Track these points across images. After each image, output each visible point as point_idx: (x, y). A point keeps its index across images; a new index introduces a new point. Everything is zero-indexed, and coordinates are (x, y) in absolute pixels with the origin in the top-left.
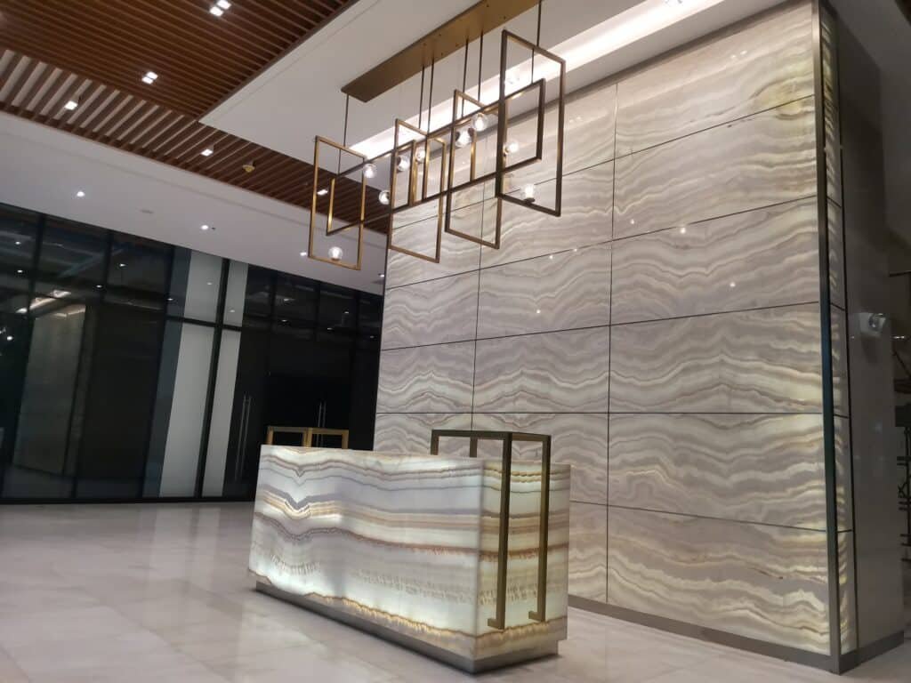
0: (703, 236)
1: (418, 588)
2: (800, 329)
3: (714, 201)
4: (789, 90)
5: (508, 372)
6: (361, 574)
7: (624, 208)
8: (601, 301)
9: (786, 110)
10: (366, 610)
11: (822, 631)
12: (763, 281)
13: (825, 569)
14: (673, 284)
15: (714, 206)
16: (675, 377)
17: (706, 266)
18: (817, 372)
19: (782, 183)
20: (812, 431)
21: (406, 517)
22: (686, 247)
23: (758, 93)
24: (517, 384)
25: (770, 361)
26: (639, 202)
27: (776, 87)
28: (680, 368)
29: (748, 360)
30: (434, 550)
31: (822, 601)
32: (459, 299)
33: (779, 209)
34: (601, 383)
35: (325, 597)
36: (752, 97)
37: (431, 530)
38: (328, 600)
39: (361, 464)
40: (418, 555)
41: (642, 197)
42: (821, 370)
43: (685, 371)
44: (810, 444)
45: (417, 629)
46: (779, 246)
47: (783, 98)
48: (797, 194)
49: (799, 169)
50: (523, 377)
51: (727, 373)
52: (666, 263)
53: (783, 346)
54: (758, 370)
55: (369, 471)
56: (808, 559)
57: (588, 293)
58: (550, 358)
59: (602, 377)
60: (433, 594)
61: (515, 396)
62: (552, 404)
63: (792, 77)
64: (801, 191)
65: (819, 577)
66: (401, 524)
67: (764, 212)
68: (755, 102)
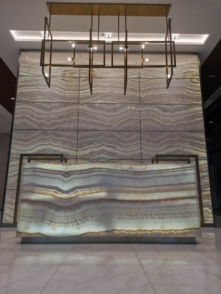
0: (171, 109)
1: (165, 216)
2: (200, 138)
3: (174, 99)
4: (193, 75)
5: (95, 144)
6: (125, 217)
7: (144, 94)
8: (136, 123)
9: (193, 80)
10: (131, 232)
11: (211, 217)
12: (189, 124)
13: (210, 201)
14: (162, 121)
15: (174, 101)
16: (165, 149)
17: (173, 117)
18: (205, 149)
19: (193, 99)
20: (205, 164)
21: (153, 189)
22: (166, 111)
23: (185, 73)
24: (100, 148)
25: (192, 146)
26: (149, 94)
27: (189, 73)
28: (166, 146)
29: (186, 145)
30: (173, 200)
31: (211, 209)
32: (67, 113)
33: (192, 105)
34: (138, 149)
35: (98, 233)
36: (183, 74)
37: (169, 193)
38: (101, 234)
39: (119, 169)
40: (163, 203)
41: (150, 93)
42: (206, 149)
43: (168, 147)
44: (205, 168)
45: (167, 233)
46: (193, 115)
47: (191, 77)
48: (197, 103)
49: (197, 96)
50: (103, 146)
51: (181, 148)
52: (160, 114)
53: (195, 142)
54: (190, 148)
55: (124, 172)
56: (206, 199)
57: (131, 119)
58: (116, 140)
59: (138, 147)
60: (175, 217)
61: (99, 153)
62: (117, 156)
63: (194, 72)
64: (198, 102)
65: (209, 203)
66: (151, 192)
67: (188, 106)
68: (184, 75)
